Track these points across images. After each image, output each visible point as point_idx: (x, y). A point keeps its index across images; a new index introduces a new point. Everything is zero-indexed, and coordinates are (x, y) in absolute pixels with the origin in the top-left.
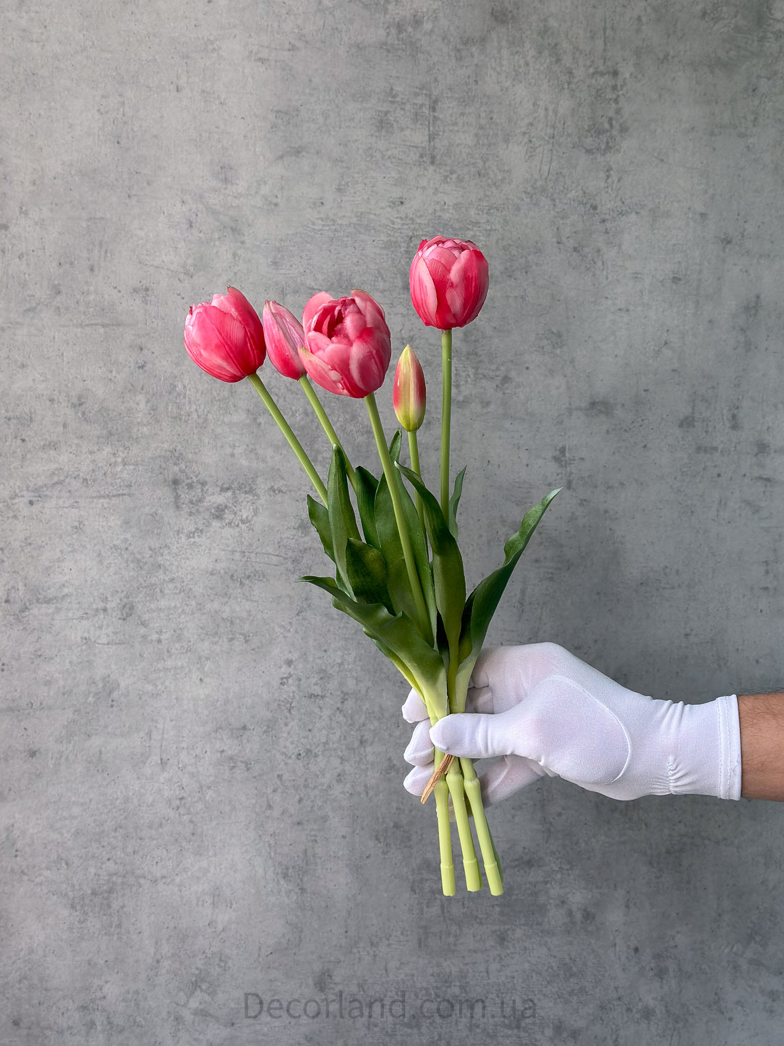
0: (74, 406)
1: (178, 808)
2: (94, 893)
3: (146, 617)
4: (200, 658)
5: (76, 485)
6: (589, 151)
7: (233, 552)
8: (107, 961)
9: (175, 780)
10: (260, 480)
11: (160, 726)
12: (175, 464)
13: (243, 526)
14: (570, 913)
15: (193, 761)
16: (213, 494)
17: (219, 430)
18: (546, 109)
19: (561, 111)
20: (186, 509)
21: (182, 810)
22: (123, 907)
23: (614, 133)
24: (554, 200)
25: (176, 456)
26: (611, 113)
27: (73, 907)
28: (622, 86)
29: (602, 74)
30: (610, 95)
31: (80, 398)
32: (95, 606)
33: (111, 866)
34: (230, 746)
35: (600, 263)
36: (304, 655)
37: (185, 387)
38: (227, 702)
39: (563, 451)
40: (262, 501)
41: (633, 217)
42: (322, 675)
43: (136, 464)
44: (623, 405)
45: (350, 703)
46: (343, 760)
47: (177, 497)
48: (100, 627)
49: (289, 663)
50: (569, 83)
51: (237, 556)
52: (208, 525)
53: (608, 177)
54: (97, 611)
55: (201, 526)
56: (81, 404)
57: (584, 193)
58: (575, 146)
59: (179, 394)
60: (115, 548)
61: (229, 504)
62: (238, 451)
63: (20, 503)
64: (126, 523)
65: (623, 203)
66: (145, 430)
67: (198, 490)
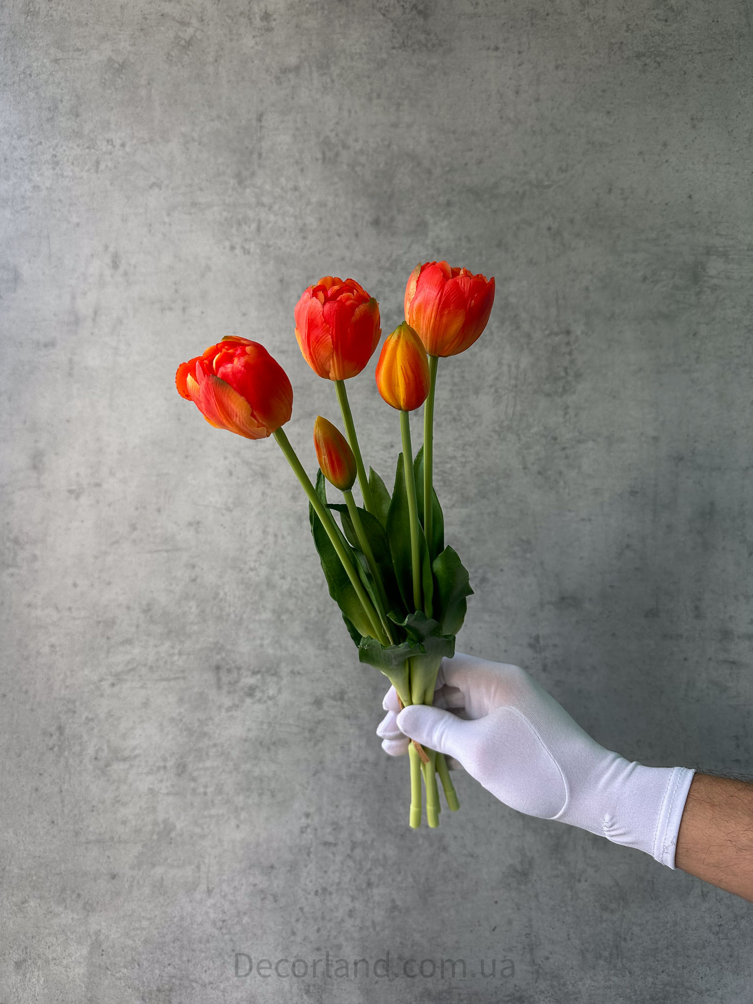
0: (144, 611)
1: (221, 928)
3: (195, 774)
4: (236, 808)
5: (144, 671)
6: (548, 395)
7: (262, 723)
9: (218, 905)
10: (283, 665)
11: (207, 861)
12: (218, 653)
13: (270, 703)
15: (232, 891)
16: (246, 676)
17: (251, 626)
18: (509, 366)
19: (522, 366)
20: (225, 689)
21: (224, 931)
23: (570, 378)
24: (518, 435)
25: (218, 648)
26: (566, 363)
28: (575, 342)
29: (557, 334)
30: (564, 349)
31: (148, 605)
32: (158, 764)
34: (261, 881)
35: (562, 483)
36: (319, 810)
37: (225, 594)
38: (258, 845)
39: (537, 638)
40: (284, 682)
41: (590, 444)
42: (334, 826)
43: (189, 654)
44: (590, 599)
45: (358, 852)
46: (353, 898)
47: (219, 680)
48: (162, 781)
49: (307, 815)
50: (528, 344)
51: (265, 726)
52: (242, 701)
53: (566, 414)
54: (159, 769)
55: (236, 702)
56: (149, 610)
57: (545, 428)
58: (535, 392)
59: (221, 600)
60: (172, 720)
61: (259, 685)
62: (266, 642)
63: (105, 685)
64: (181, 700)
65: (580, 433)
66: (196, 628)
67: (235, 674)
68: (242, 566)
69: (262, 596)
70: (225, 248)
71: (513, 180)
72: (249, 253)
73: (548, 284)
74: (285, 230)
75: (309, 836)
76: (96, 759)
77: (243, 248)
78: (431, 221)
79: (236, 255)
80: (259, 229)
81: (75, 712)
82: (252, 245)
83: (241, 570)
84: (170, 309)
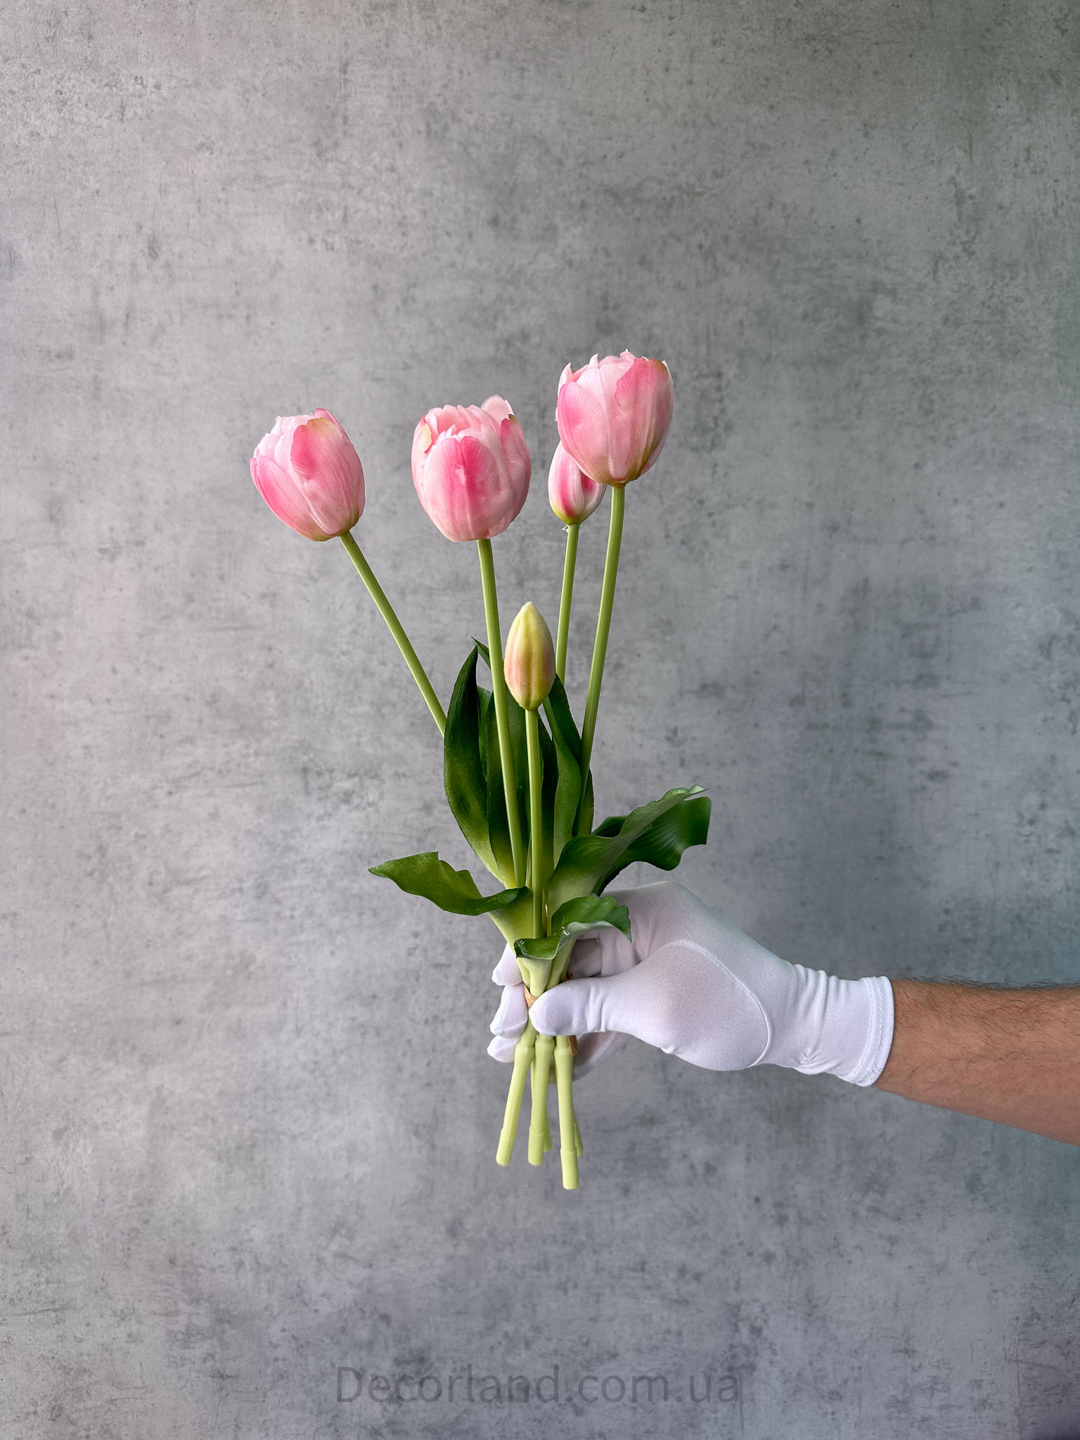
0: (208, 703)
1: (313, 1071)
2: (239, 1148)
3: (280, 895)
4: (331, 932)
5: (210, 775)
6: (695, 450)
7: (361, 833)
8: (252, 1208)
9: (310, 1045)
10: (385, 766)
11: (295, 995)
12: (305, 753)
13: (370, 810)
14: (692, 1167)
15: (326, 1027)
16: (341, 780)
17: (345, 721)
20: (315, 795)
21: (317, 1074)
22: (265, 1160)
23: (720, 431)
24: (661, 497)
25: (304, 747)
26: (716, 412)
27: (219, 1158)
28: (726, 387)
29: (706, 376)
30: (714, 395)
31: (213, 696)
32: (231, 886)
33: (252, 1123)
34: (361, 1014)
35: (707, 555)
36: (430, 928)
37: (312, 683)
38: (357, 972)
39: (675, 731)
40: (387, 785)
41: (740, 510)
42: (447, 946)
43: (268, 755)
44: (734, 687)
46: (469, 1025)
47: (307, 784)
48: (237, 906)
49: (416, 935)
51: (365, 837)
52: (336, 808)
53: (714, 473)
54: (233, 891)
55: (329, 810)
56: (215, 702)
57: (691, 489)
58: (680, 445)
59: (306, 690)
60: (249, 832)
61: (356, 789)
62: (364, 740)
63: (160, 794)
64: (260, 809)
65: (729, 497)
66: (275, 723)
67: (326, 777)
68: (332, 649)
69: (357, 686)
70: (300, 240)
71: (660, 183)
72: (332, 248)
73: (697, 314)
74: (380, 222)
75: (418, 958)
76: (150, 884)
77: (324, 241)
78: (561, 225)
79: (315, 250)
80: (345, 219)
81: (120, 828)
82: (337, 238)
83: (330, 654)
84: (230, 316)
